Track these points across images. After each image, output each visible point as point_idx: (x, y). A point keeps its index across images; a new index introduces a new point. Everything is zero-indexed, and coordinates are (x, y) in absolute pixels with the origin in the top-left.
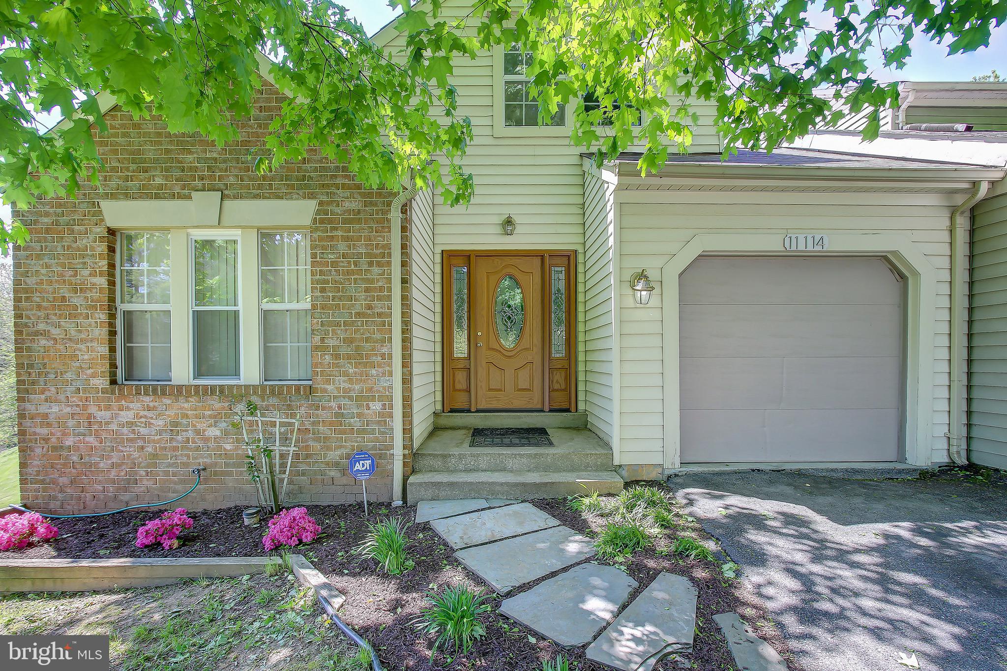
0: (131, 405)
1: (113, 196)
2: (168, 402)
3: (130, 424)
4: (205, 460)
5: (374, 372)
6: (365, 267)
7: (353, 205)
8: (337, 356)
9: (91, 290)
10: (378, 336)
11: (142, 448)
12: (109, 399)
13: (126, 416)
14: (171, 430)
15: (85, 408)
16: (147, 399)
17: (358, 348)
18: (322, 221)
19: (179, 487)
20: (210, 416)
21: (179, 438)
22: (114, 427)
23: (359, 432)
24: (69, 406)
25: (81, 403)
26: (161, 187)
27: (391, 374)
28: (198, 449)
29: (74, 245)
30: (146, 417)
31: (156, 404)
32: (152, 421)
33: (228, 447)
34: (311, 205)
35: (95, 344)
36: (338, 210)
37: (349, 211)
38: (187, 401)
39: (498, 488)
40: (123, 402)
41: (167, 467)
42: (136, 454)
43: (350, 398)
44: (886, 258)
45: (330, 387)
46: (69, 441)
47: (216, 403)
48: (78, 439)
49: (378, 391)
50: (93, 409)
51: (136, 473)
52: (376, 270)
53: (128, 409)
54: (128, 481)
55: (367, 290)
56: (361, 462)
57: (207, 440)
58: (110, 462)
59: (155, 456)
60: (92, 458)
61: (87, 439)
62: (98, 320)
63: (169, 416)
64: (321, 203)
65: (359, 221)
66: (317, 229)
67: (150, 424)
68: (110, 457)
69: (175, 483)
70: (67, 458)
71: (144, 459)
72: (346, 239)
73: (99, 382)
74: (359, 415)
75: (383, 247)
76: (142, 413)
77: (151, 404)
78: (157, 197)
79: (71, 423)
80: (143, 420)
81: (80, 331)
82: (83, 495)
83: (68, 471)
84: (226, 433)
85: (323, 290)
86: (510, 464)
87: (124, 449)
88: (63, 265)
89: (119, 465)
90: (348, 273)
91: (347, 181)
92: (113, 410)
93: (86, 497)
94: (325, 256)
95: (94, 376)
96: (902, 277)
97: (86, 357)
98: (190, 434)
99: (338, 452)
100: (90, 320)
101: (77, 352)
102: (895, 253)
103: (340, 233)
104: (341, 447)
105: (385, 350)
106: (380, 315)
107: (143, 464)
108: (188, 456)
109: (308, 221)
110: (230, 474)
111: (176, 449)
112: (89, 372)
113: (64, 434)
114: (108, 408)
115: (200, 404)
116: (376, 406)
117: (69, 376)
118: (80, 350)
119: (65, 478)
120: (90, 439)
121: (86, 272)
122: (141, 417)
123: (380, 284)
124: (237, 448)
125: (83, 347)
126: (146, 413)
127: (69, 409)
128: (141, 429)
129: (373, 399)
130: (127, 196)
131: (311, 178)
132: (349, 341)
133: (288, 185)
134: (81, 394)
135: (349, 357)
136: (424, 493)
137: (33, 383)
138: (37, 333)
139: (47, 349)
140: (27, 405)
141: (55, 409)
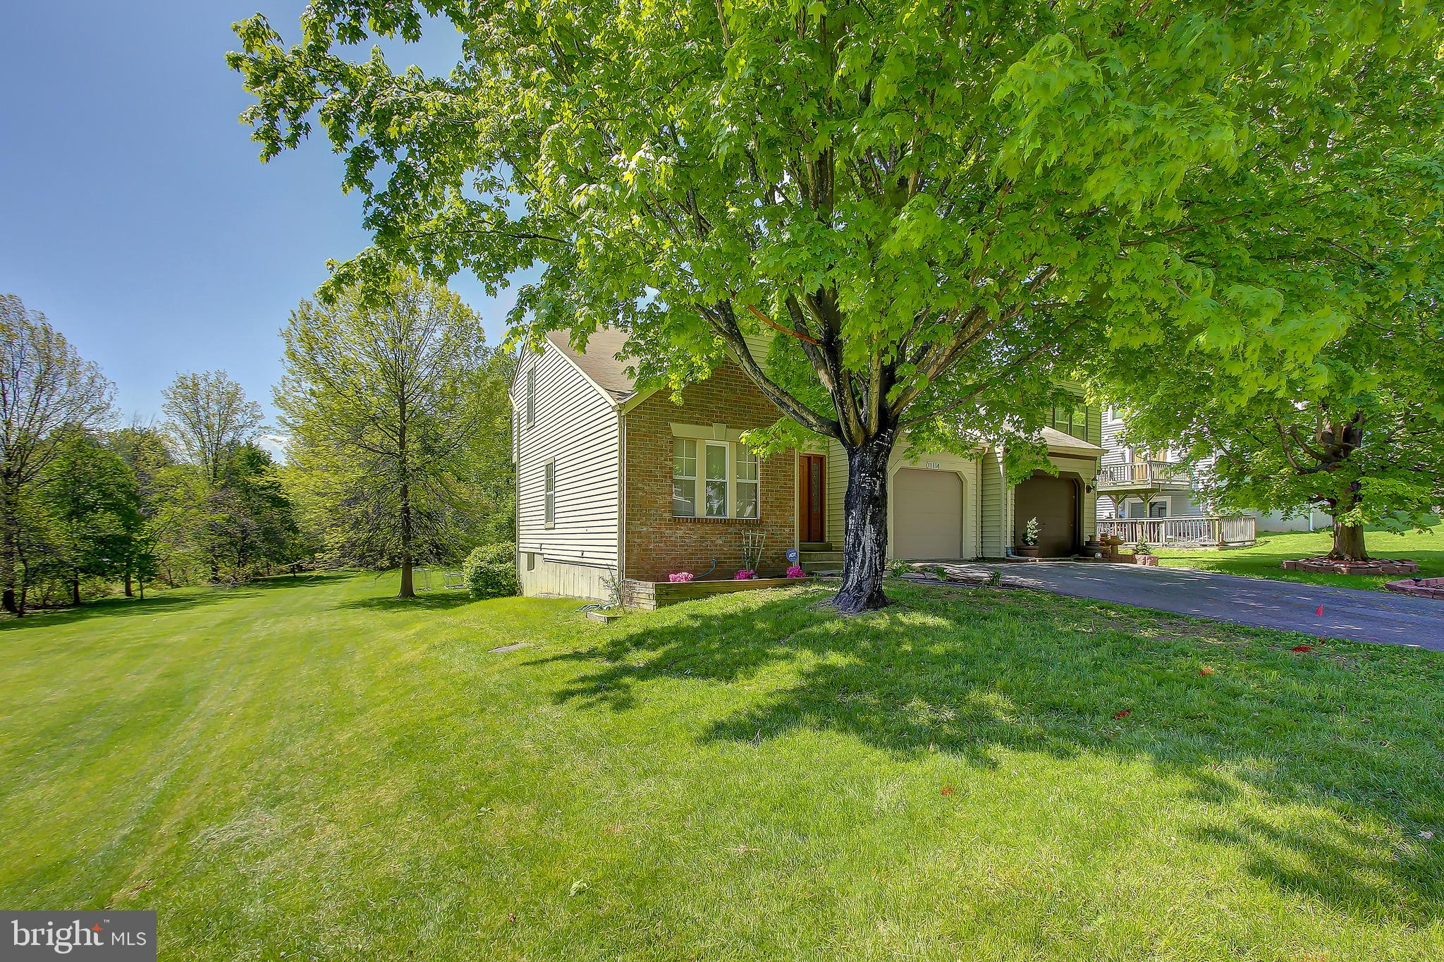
0: (682, 528)
1: (677, 421)
2: (699, 526)
3: (681, 537)
4: (715, 556)
5: (787, 514)
8: (773, 506)
9: (665, 467)
10: (789, 497)
11: (687, 550)
12: (671, 524)
13: (680, 533)
14: (700, 541)
15: (659, 528)
16: (690, 524)
17: (780, 502)
19: (703, 569)
20: (718, 534)
21: (704, 544)
22: (673, 539)
23: (781, 542)
24: (652, 527)
25: (658, 526)
26: (698, 419)
27: (794, 515)
28: (712, 550)
29: (657, 444)
30: (689, 534)
31: (694, 527)
32: (692, 536)
33: (725, 549)
35: (666, 496)
38: (708, 526)
40: (678, 526)
41: (698, 559)
42: (683, 553)
43: (777, 526)
44: (957, 475)
45: (770, 521)
46: (651, 546)
47: (721, 527)
48: (656, 545)
49: (789, 523)
50: (663, 530)
51: (683, 563)
52: (788, 467)
53: (680, 529)
54: (679, 567)
55: (785, 476)
56: (792, 554)
57: (716, 546)
58: (671, 557)
59: (692, 554)
60: (662, 555)
62: (668, 484)
63: (699, 533)
67: (690, 537)
69: (701, 568)
70: (650, 555)
71: (687, 555)
73: (667, 515)
74: (781, 534)
75: (791, 456)
76: (687, 532)
77: (692, 527)
78: (697, 423)
79: (653, 536)
80: (687, 535)
81: (659, 489)
84: (725, 542)
85: (767, 475)
86: (834, 558)
87: (678, 550)
88: (651, 454)
89: (675, 559)
90: (777, 467)
92: (674, 530)
93: (658, 575)
95: (665, 512)
96: (962, 481)
97: (661, 502)
98: (709, 543)
99: (771, 552)
100: (664, 483)
101: (657, 500)
102: (959, 472)
104: (773, 549)
105: (791, 504)
106: (789, 488)
107: (686, 558)
108: (707, 554)
110: (725, 563)
111: (702, 550)
112: (663, 510)
113: (649, 542)
114: (670, 529)
115: (714, 528)
116: (787, 530)
117: (652, 512)
119: (649, 566)
120: (661, 545)
121: (663, 459)
125: (660, 497)
126: (689, 532)
127: (652, 529)
128: (686, 540)
129: (787, 526)
130: (683, 422)
131: (762, 422)
132: (777, 499)
133: (754, 424)
134: (658, 522)
135: (777, 507)
136: (811, 568)
137: (635, 515)
138: (638, 489)
139: (642, 497)
140: (631, 527)
141: (645, 529)
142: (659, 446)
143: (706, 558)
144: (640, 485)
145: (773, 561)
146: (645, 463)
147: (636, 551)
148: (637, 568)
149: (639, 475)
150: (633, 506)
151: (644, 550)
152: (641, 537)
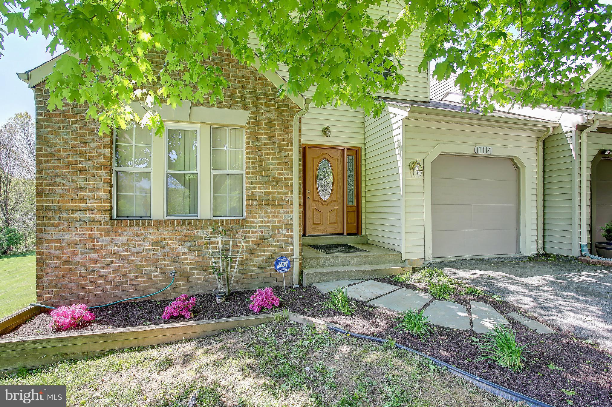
0: (125, 233)
2: (152, 230)
3: (124, 245)
4: (177, 266)
5: (282, 211)
6: (278, 151)
7: (271, 115)
8: (261, 202)
9: (97, 157)
10: (285, 191)
11: (133, 261)
12: (109, 229)
13: (121, 240)
14: (154, 249)
15: (90, 235)
16: (137, 229)
17: (273, 197)
18: (253, 123)
19: (158, 285)
20: (180, 239)
21: (159, 253)
22: (112, 247)
23: (273, 246)
24: (78, 234)
25: (87, 232)
27: (292, 212)
28: (171, 260)
29: (85, 127)
30: (136, 240)
31: (143, 232)
32: (140, 243)
33: (192, 258)
34: (246, 114)
35: (99, 193)
36: (262, 118)
37: (268, 119)
38: (165, 230)
39: (353, 274)
40: (119, 231)
41: (150, 272)
42: (128, 265)
43: (269, 227)
44: (512, 159)
45: (256, 220)
46: (77, 258)
47: (185, 231)
48: (84, 256)
49: (284, 222)
50: (96, 236)
51: (127, 277)
52: (284, 153)
53: (123, 235)
54: (122, 283)
55: (279, 164)
56: (282, 263)
57: (178, 254)
58: (108, 271)
59: (142, 266)
60: (95, 269)
61: (91, 256)
62: (102, 177)
63: (152, 239)
64: (252, 113)
65: (274, 125)
66: (250, 128)
67: (138, 245)
68: (108, 268)
69: (155, 282)
70: (75, 269)
71: (134, 267)
72: (267, 134)
73: (101, 218)
74: (273, 236)
75: (288, 140)
76: (133, 238)
77: (140, 232)
79: (79, 246)
80: (134, 242)
81: (88, 184)
82: (87, 294)
83: (75, 278)
84: (191, 249)
85: (253, 163)
86: (352, 261)
87: (119, 262)
88: (76, 140)
89: (114, 273)
90: (268, 154)
91: (267, 102)
92: (112, 236)
93: (89, 295)
94: (254, 143)
95: (97, 214)
96: (518, 168)
97: (92, 201)
98: (167, 251)
99: (261, 259)
100: (96, 176)
101: (85, 198)
102: (516, 157)
103: (263, 131)
104: (262, 255)
105: (288, 199)
106: (286, 179)
107: (133, 271)
108: (165, 265)
109: (244, 123)
110: (193, 274)
111: (156, 260)
112: (94, 211)
113: (74, 253)
114: (108, 235)
115: (174, 232)
116: (283, 231)
117: (79, 214)
118: (88, 197)
119: (74, 284)
120: (94, 256)
121: (94, 145)
122: (132, 241)
123: (286, 161)
124: (197, 258)
125: (90, 195)
126: (136, 238)
127: (77, 236)
128: (132, 249)
129: (281, 227)
131: (246, 98)
132: (267, 193)
133: (233, 101)
134: (87, 226)
135: (268, 203)
136: (314, 279)
137: (50, 219)
138: (54, 185)
139: (62, 196)
140: (44, 234)
141: (67, 236)
142: (88, 130)
143: (163, 270)
144: (58, 180)
145: (264, 270)
146: (66, 151)
147: (53, 266)
148: (55, 287)
149: (56, 167)
150: (49, 207)
151: (66, 264)
152: (61, 247)
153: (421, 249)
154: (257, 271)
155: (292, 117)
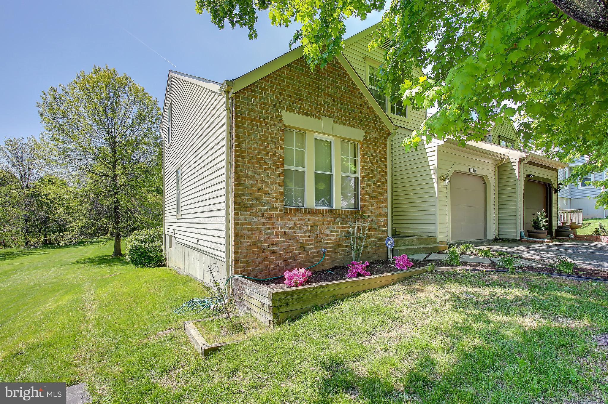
0: (293, 218)
1: (287, 109)
2: (309, 216)
3: (292, 228)
4: (324, 245)
5: (381, 206)
6: (379, 162)
7: (375, 135)
8: (371, 198)
9: (276, 156)
10: (383, 191)
11: (298, 240)
12: (283, 215)
13: (291, 224)
14: (311, 231)
15: (271, 219)
16: (300, 215)
17: (377, 195)
18: (366, 140)
19: (313, 259)
20: (326, 224)
21: (314, 234)
22: (284, 230)
23: (378, 230)
24: (263, 218)
25: (269, 217)
26: (308, 110)
27: (387, 207)
28: (321, 240)
29: (268, 131)
30: (300, 224)
31: (304, 218)
32: (302, 227)
33: (333, 238)
34: (363, 133)
35: (277, 185)
36: (371, 137)
37: (374, 138)
38: (317, 217)
39: (421, 250)
40: (289, 217)
41: (308, 250)
42: (295, 244)
43: (374, 216)
44: (482, 178)
45: (368, 212)
46: (262, 238)
47: (329, 218)
48: (267, 236)
49: (383, 214)
50: (275, 221)
51: (294, 254)
52: (382, 164)
53: (292, 220)
54: (290, 258)
55: (380, 171)
56: (390, 241)
57: (324, 235)
58: (282, 248)
59: (303, 244)
60: (274, 247)
61: (272, 236)
62: (279, 173)
63: (309, 224)
64: (366, 132)
65: (377, 142)
66: (365, 143)
67: (301, 228)
68: (282, 246)
69: (311, 258)
70: (261, 247)
71: (298, 246)
72: (374, 149)
73: (278, 205)
74: (377, 224)
75: (384, 154)
76: (298, 222)
77: (302, 218)
78: (307, 114)
79: (264, 227)
80: (298, 226)
81: (270, 178)
82: (268, 268)
83: (261, 254)
84: (332, 232)
85: (366, 169)
87: (290, 241)
88: (262, 140)
89: (286, 250)
90: (374, 163)
91: (373, 125)
92: (285, 221)
93: (270, 269)
94: (367, 155)
95: (276, 202)
96: (485, 183)
97: (273, 192)
98: (318, 233)
99: (370, 240)
100: (275, 172)
101: (268, 189)
102: (486, 176)
103: (371, 146)
104: (371, 237)
105: (385, 197)
106: (383, 182)
107: (297, 249)
108: (317, 244)
109: (362, 140)
110: (333, 251)
111: (312, 240)
112: (274, 200)
113: (260, 234)
114: (282, 220)
115: (323, 218)
116: (382, 220)
117: (263, 202)
118: (270, 188)
119: (260, 259)
120: (273, 236)
121: (273, 146)
122: (298, 224)
123: (383, 170)
124: (336, 239)
125: (271, 186)
126: (299, 222)
127: (262, 220)
128: (297, 231)
129: (381, 217)
130: (293, 111)
131: (362, 121)
132: (374, 192)
133: (355, 122)
134: (269, 212)
135: (374, 199)
137: (244, 205)
138: (247, 176)
139: (252, 186)
140: (240, 217)
141: (255, 220)
142: (270, 133)
143: (316, 248)
144: (250, 173)
145: (372, 248)
146: (255, 149)
147: (246, 244)
148: (247, 262)
149: (249, 162)
150: (243, 195)
151: (255, 242)
152: (252, 229)
153: (445, 235)
154: (368, 249)
155: (386, 138)
